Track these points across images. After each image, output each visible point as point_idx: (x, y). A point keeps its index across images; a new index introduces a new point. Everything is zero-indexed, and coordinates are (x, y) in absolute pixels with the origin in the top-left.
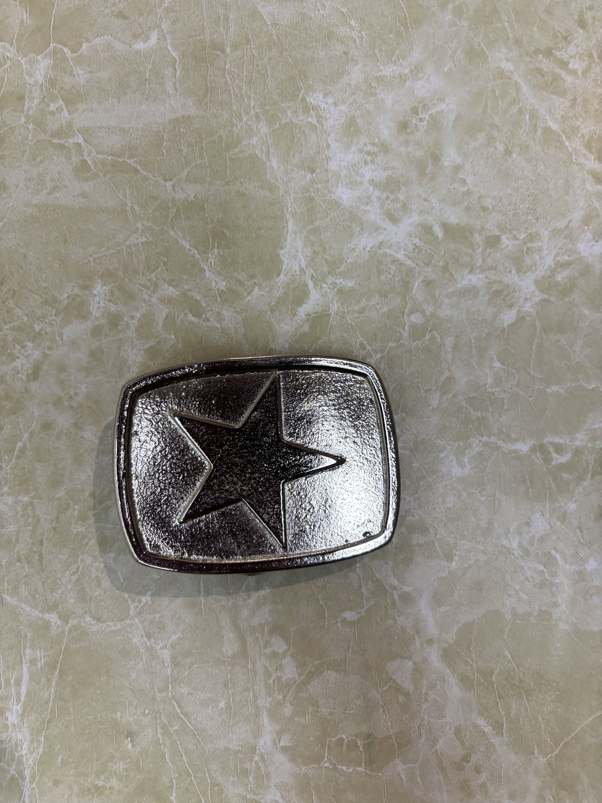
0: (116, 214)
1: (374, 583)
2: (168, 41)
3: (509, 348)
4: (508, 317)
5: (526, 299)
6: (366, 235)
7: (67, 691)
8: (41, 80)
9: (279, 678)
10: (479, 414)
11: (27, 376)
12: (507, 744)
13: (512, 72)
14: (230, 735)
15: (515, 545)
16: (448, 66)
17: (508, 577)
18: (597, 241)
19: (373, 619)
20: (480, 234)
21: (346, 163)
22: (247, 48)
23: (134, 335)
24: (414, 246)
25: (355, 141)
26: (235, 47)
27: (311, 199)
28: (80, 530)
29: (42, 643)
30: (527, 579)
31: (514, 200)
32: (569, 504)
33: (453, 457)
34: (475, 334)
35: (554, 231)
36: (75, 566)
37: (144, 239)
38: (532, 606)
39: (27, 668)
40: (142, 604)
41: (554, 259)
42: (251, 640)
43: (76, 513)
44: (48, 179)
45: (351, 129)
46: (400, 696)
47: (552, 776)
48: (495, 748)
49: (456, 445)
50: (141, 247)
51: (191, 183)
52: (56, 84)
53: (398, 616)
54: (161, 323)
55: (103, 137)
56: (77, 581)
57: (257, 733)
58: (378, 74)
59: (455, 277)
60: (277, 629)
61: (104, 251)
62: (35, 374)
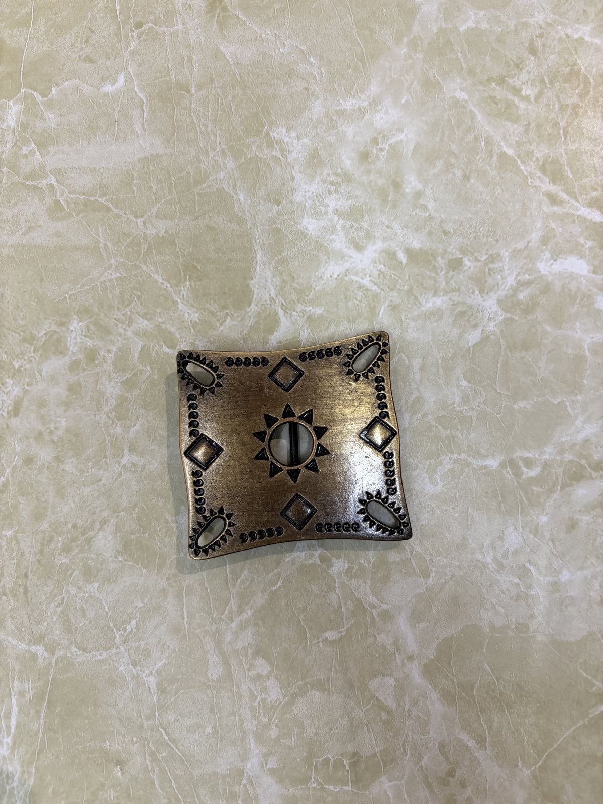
0: (90, 251)
1: (353, 603)
2: (135, 83)
3: (475, 367)
4: (473, 337)
5: (490, 319)
6: (332, 263)
7: (56, 722)
8: (12, 124)
9: (264, 700)
10: (448, 432)
11: (8, 413)
12: (491, 758)
13: (466, 101)
14: (218, 759)
15: (489, 559)
16: (405, 98)
17: (484, 591)
18: (555, 260)
19: (353, 638)
20: (443, 258)
21: (310, 194)
22: (211, 88)
23: (111, 368)
24: (378, 273)
25: (318, 172)
26: (200, 87)
27: (279, 231)
28: (64, 561)
29: (30, 675)
30: (503, 592)
31: (474, 223)
32: (540, 517)
33: (425, 475)
34: (441, 355)
35: (514, 251)
36: (60, 597)
37: (118, 275)
38: (509, 619)
39: (16, 700)
40: (127, 632)
41: (516, 278)
42: (235, 663)
43: (59, 545)
44: (22, 220)
45: (314, 161)
46: (383, 714)
47: (537, 788)
48: (479, 762)
49: (428, 463)
50: (115, 282)
51: (162, 218)
52: (28, 128)
53: (379, 634)
54: (137, 355)
55: (75, 177)
56: (62, 612)
57: (244, 757)
58: (338, 108)
59: (420, 300)
60: (260, 652)
61: (79, 288)
62: (16, 410)
